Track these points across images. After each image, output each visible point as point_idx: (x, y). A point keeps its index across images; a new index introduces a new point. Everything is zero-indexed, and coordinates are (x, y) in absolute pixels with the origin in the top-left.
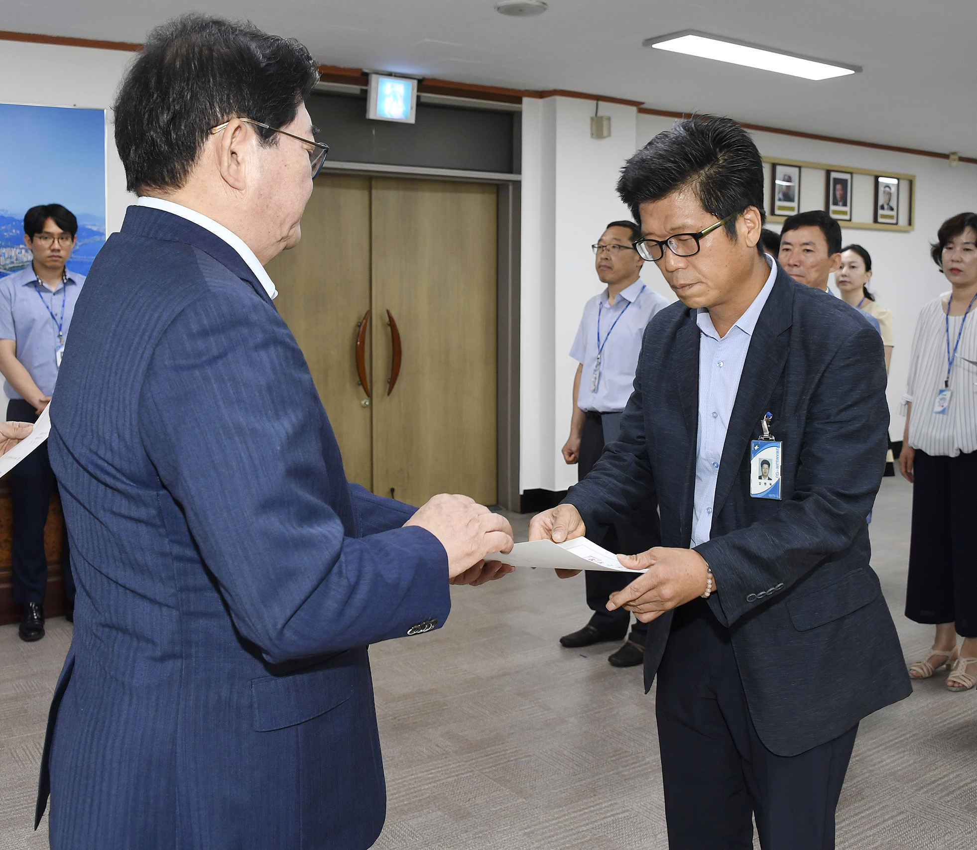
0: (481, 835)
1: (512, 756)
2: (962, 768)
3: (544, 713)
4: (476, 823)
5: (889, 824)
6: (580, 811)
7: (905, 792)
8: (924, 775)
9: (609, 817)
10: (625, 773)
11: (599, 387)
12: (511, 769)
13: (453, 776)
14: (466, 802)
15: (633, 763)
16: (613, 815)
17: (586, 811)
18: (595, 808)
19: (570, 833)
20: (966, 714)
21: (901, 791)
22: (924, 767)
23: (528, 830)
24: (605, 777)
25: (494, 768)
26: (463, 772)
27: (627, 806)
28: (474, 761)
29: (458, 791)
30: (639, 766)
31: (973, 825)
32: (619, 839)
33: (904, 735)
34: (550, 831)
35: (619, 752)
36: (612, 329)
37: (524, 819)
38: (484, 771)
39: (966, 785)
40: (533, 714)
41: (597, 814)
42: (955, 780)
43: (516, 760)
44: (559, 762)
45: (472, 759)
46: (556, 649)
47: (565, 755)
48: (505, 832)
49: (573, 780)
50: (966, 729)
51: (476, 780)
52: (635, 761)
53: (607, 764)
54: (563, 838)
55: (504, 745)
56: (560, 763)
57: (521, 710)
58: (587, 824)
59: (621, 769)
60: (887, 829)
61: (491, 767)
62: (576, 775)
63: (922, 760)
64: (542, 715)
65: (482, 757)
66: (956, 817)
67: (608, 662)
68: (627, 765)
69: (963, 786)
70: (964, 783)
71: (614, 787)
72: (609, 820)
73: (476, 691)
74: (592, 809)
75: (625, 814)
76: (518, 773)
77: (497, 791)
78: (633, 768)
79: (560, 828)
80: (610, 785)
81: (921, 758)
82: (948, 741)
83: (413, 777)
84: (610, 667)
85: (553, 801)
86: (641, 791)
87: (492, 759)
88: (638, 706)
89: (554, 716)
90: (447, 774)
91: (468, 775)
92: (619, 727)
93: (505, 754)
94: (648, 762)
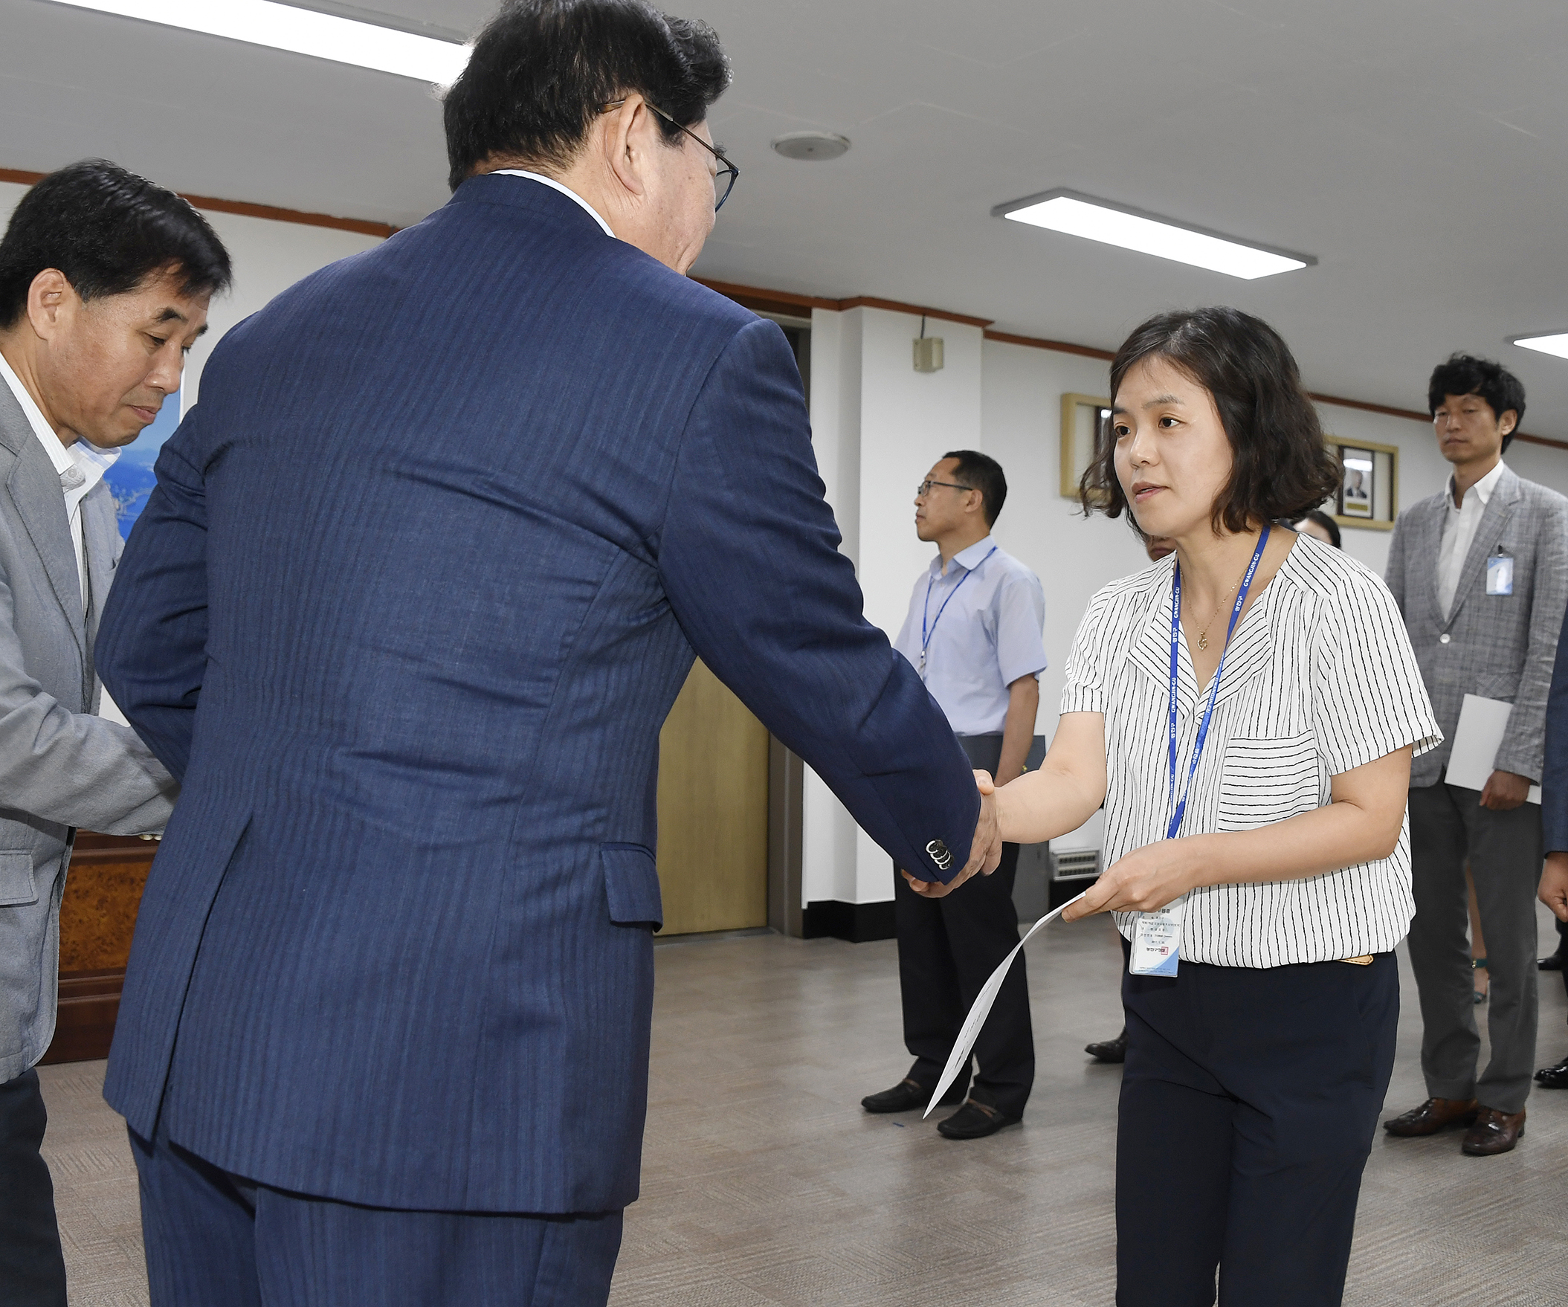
1: (785, 1257)
2: (1501, 1274)
3: (836, 1199)
10: (965, 1282)
12: (782, 1274)
13: (688, 1284)
15: (977, 1269)
20: (1501, 1203)
22: (1439, 1273)
24: (932, 1286)
25: (756, 1274)
26: (706, 1278)
28: (723, 1263)
30: (987, 1273)
33: (1405, 1231)
35: (954, 1254)
36: (941, 611)
38: (739, 1277)
40: (818, 1202)
42: (1489, 1291)
43: (790, 1262)
44: (859, 1265)
45: (721, 1261)
46: (854, 1116)
47: (868, 1256)
49: (881, 1291)
50: (1503, 1223)
51: (726, 1289)
52: (980, 1265)
53: (936, 1268)
55: (771, 1242)
56: (862, 1267)
57: (799, 1196)
59: (957, 1276)
61: (750, 1272)
62: (886, 1284)
63: (1435, 1265)
64: (832, 1203)
65: (737, 1258)
67: (938, 1132)
68: (968, 1271)
71: (946, 1301)
76: (793, 1279)
77: (759, 1304)
78: (977, 1275)
82: (1476, 1239)
83: (626, 1283)
87: (753, 1261)
88: (984, 1191)
89: (851, 1205)
90: (680, 1280)
91: (713, 1282)
92: (954, 1219)
93: (775, 1254)
94: (1001, 1268)
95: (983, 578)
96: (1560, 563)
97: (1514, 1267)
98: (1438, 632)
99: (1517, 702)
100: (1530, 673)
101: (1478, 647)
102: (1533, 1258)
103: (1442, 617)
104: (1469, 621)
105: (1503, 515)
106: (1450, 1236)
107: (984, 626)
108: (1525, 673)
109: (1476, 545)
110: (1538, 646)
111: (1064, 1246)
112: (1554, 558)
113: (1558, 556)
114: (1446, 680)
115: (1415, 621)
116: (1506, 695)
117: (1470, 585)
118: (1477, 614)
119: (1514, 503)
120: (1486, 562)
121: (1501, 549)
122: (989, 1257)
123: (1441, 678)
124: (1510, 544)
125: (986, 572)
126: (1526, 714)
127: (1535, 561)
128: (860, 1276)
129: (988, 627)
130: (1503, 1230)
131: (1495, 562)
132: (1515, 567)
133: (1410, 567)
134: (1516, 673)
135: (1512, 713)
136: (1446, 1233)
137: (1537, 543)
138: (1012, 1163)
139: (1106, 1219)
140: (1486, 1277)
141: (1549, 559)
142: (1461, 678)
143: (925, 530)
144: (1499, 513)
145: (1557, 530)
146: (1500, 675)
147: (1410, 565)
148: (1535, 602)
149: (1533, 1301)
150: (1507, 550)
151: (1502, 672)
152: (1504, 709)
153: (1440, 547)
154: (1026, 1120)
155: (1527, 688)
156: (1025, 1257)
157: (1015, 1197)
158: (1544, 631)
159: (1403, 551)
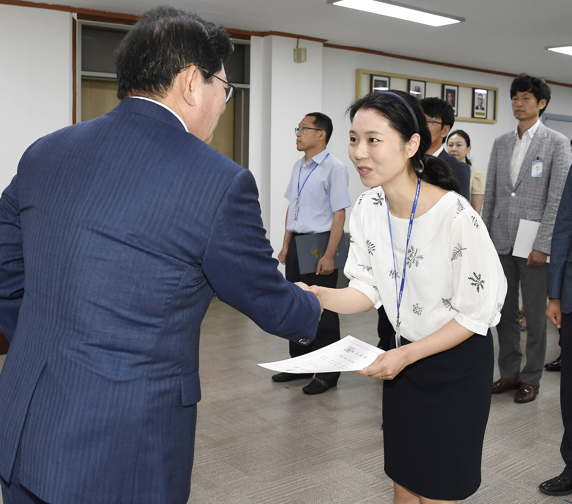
0: (221, 499)
1: (241, 450)
2: (526, 458)
3: (262, 423)
4: (219, 491)
5: (479, 493)
6: (284, 484)
7: (489, 473)
8: (501, 463)
9: (302, 487)
10: (313, 461)
11: (298, 217)
12: (241, 458)
13: (204, 462)
14: (212, 478)
15: (318, 454)
16: (305, 487)
17: (288, 484)
18: (294, 482)
19: (278, 497)
20: (527, 425)
21: (486, 473)
22: (501, 458)
23: (251, 496)
24: (300, 463)
25: (230, 457)
26: (210, 459)
27: (314, 481)
28: (217, 452)
29: (207, 471)
30: (322, 456)
31: (532, 494)
32: (309, 501)
33: (488, 438)
34: (265, 496)
36: (306, 180)
37: (249, 489)
38: (224, 459)
39: (528, 469)
40: (255, 424)
41: (295, 486)
42: (520, 466)
43: (244, 452)
44: (271, 453)
46: (269, 384)
47: (275, 449)
48: (237, 497)
49: (280, 464)
50: (528, 434)
51: (218, 464)
53: (302, 454)
54: (273, 501)
55: (236, 442)
56: (272, 454)
57: (247, 421)
58: (289, 492)
59: (310, 458)
60: (478, 496)
61: (228, 456)
62: (282, 462)
63: (500, 453)
64: (260, 424)
65: (223, 450)
66: (521, 489)
67: (302, 391)
68: (314, 456)
69: (526, 470)
70: (526, 468)
71: (306, 469)
72: (302, 489)
73: (219, 409)
74: (292, 482)
75: (313, 486)
76: (245, 460)
77: (232, 471)
78: (318, 457)
79: (271, 494)
80: (304, 468)
81: (499, 452)
82: (517, 442)
84: (303, 394)
85: (267, 477)
86: (323, 472)
87: (229, 452)
88: (321, 419)
89: (268, 425)
90: (200, 460)
91: (214, 461)
92: (309, 432)
93: (237, 448)
94: (328, 454)
95: (324, 167)
96: (562, 164)
97: (531, 455)
98: (510, 192)
99: (543, 222)
100: (548, 210)
101: (527, 199)
102: (539, 450)
103: (512, 185)
104: (524, 187)
105: (539, 144)
106: (506, 440)
107: (324, 187)
108: (546, 210)
109: (528, 156)
110: (552, 199)
111: (352, 444)
112: (560, 162)
113: (562, 162)
114: (514, 212)
115: (501, 186)
116: (538, 219)
117: (525, 173)
118: (527, 185)
119: (544, 138)
120: (531, 164)
121: (538, 158)
122: (323, 449)
123: (511, 211)
124: (542, 156)
125: (325, 164)
126: (546, 227)
127: (552, 164)
128: (271, 458)
129: (326, 188)
130: (527, 438)
131: (535, 163)
132: (543, 166)
133: (499, 163)
134: (542, 210)
135: (540, 227)
136: (505, 439)
137: (553, 156)
138: (332, 406)
139: (369, 432)
140: (519, 459)
141: (558, 163)
142: (519, 211)
143: (301, 147)
144: (538, 143)
145: (561, 151)
146: (536, 210)
147: (499, 162)
148: (551, 181)
149: (538, 470)
150: (541, 158)
151: (537, 209)
152: (537, 225)
153: (512, 156)
154: (338, 385)
155: (547, 217)
156: (337, 449)
157: (334, 422)
158: (554, 193)
159: (496, 155)
